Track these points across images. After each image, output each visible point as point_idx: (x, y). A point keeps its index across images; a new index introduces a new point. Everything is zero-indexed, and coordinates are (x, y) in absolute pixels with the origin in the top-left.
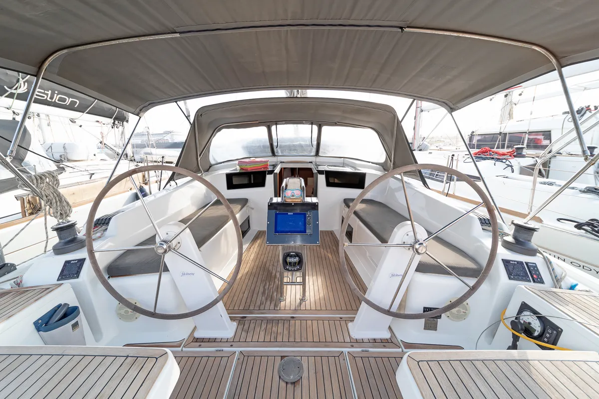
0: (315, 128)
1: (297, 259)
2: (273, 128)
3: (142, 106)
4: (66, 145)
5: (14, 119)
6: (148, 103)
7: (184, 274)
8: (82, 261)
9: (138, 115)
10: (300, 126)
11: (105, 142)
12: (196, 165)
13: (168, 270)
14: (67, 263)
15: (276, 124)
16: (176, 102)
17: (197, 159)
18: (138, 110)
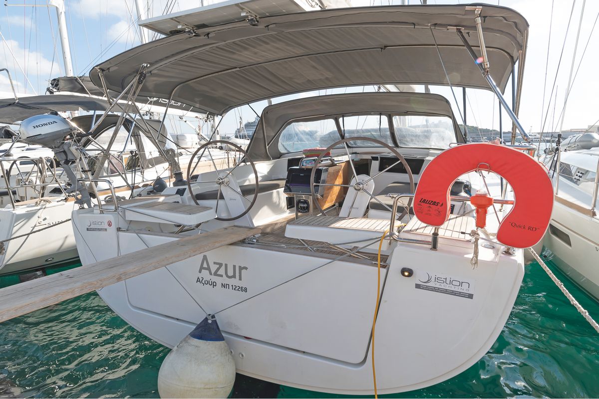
0: (385, 119)
1: (306, 205)
2: (341, 120)
3: (224, 109)
4: (178, 137)
5: (150, 118)
6: (228, 107)
7: (231, 199)
8: (185, 189)
9: (221, 115)
10: (369, 117)
11: (201, 133)
12: (265, 151)
13: (224, 199)
14: (179, 190)
15: (343, 117)
16: (248, 104)
17: (266, 147)
18: (221, 112)
